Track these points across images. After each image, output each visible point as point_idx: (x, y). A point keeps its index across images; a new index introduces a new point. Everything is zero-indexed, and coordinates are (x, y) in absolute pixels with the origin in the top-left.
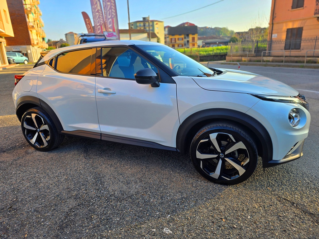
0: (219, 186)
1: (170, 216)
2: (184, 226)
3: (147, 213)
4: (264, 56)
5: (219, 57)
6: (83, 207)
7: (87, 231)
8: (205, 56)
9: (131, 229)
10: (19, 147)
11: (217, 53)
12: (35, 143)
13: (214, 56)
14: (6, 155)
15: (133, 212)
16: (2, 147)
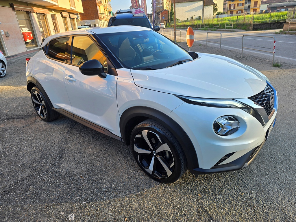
1: (85, 204)
2: (89, 216)
3: (69, 196)
7: (17, 201)
8: (259, 25)
12: (40, 114)
13: (271, 23)
14: (23, 121)
15: (61, 192)
16: (23, 114)
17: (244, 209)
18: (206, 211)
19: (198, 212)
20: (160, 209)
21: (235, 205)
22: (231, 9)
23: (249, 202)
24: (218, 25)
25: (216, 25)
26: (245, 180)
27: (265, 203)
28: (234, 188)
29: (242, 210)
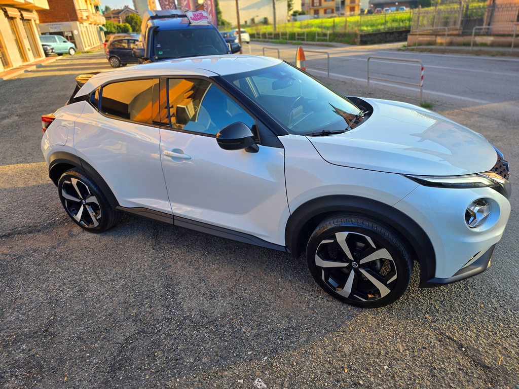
0: (350, 308)
1: (268, 359)
2: (285, 377)
3: (234, 352)
4: (477, 34)
5: (397, 35)
6: (144, 337)
7: (147, 377)
8: (370, 35)
9: (208, 378)
10: (60, 224)
11: (392, 28)
12: (80, 221)
13: (386, 33)
14: (42, 236)
16: (35, 223)
17: (494, 326)
18: (449, 338)
19: (439, 341)
20: (385, 346)
23: (495, 314)
24: (303, 34)
25: (299, 35)
28: (468, 299)
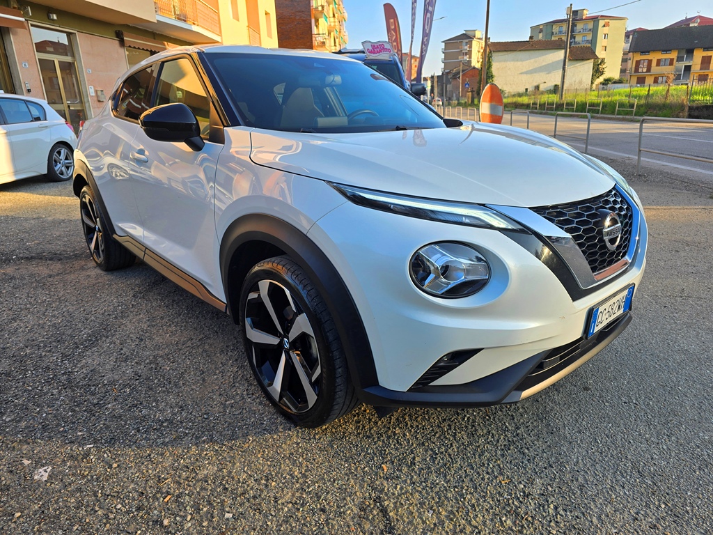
0: (279, 420)
1: (91, 448)
3: (64, 426)
10: (86, 257)
12: (94, 252)
14: (57, 267)
15: (50, 416)
16: (64, 251)
17: (492, 520)
18: (384, 511)
19: (362, 509)
20: (267, 486)
21: (473, 506)
22: (640, 70)
23: (516, 503)
24: (598, 105)
25: (592, 105)
26: (528, 449)
27: (562, 512)
28: (488, 464)
29: (484, 523)
